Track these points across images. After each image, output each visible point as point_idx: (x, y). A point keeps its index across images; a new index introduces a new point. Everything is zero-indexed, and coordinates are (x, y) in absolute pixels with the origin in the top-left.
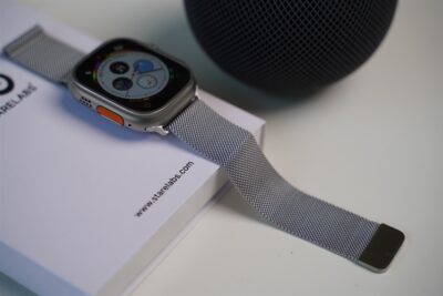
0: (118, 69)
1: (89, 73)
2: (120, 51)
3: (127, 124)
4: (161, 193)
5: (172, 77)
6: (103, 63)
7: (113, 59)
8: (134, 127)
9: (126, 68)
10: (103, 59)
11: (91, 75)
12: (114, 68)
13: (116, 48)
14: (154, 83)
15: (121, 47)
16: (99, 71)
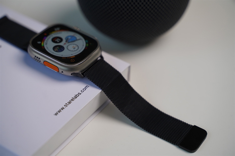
0: (56, 40)
1: (39, 43)
2: (58, 31)
3: (60, 71)
4: (70, 103)
5: (87, 45)
6: (48, 37)
7: (53, 35)
8: (65, 73)
9: (61, 40)
10: (48, 35)
11: (41, 44)
12: (54, 40)
13: (56, 29)
14: (77, 48)
15: (58, 29)
16: (45, 42)
